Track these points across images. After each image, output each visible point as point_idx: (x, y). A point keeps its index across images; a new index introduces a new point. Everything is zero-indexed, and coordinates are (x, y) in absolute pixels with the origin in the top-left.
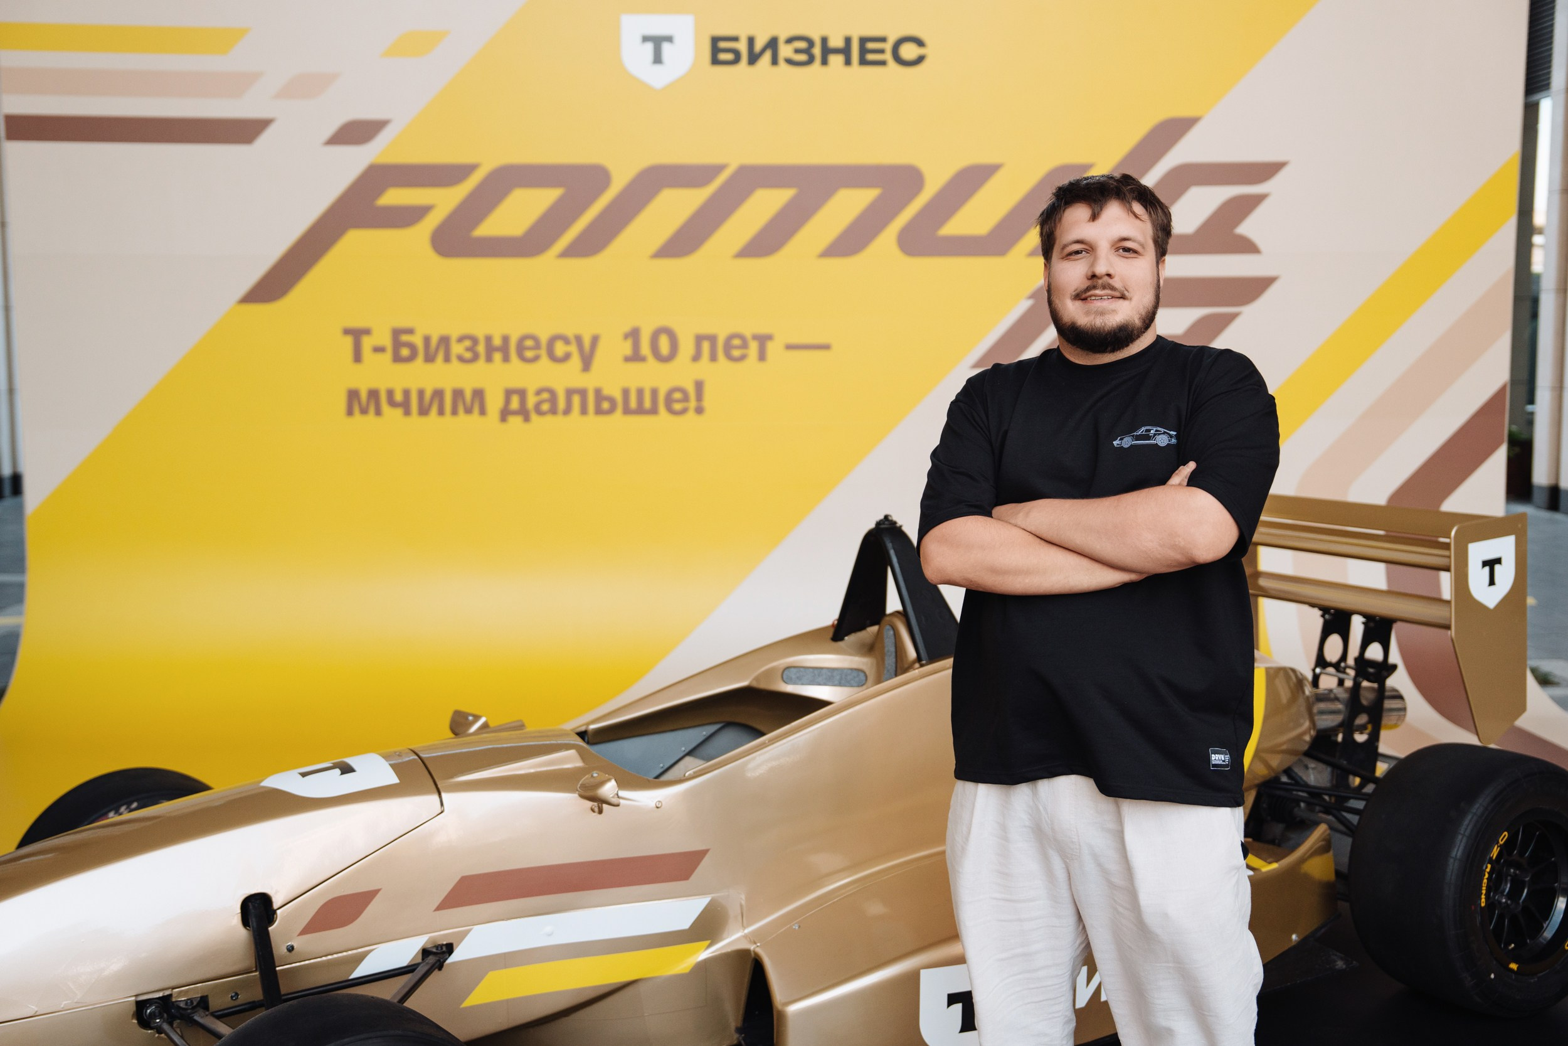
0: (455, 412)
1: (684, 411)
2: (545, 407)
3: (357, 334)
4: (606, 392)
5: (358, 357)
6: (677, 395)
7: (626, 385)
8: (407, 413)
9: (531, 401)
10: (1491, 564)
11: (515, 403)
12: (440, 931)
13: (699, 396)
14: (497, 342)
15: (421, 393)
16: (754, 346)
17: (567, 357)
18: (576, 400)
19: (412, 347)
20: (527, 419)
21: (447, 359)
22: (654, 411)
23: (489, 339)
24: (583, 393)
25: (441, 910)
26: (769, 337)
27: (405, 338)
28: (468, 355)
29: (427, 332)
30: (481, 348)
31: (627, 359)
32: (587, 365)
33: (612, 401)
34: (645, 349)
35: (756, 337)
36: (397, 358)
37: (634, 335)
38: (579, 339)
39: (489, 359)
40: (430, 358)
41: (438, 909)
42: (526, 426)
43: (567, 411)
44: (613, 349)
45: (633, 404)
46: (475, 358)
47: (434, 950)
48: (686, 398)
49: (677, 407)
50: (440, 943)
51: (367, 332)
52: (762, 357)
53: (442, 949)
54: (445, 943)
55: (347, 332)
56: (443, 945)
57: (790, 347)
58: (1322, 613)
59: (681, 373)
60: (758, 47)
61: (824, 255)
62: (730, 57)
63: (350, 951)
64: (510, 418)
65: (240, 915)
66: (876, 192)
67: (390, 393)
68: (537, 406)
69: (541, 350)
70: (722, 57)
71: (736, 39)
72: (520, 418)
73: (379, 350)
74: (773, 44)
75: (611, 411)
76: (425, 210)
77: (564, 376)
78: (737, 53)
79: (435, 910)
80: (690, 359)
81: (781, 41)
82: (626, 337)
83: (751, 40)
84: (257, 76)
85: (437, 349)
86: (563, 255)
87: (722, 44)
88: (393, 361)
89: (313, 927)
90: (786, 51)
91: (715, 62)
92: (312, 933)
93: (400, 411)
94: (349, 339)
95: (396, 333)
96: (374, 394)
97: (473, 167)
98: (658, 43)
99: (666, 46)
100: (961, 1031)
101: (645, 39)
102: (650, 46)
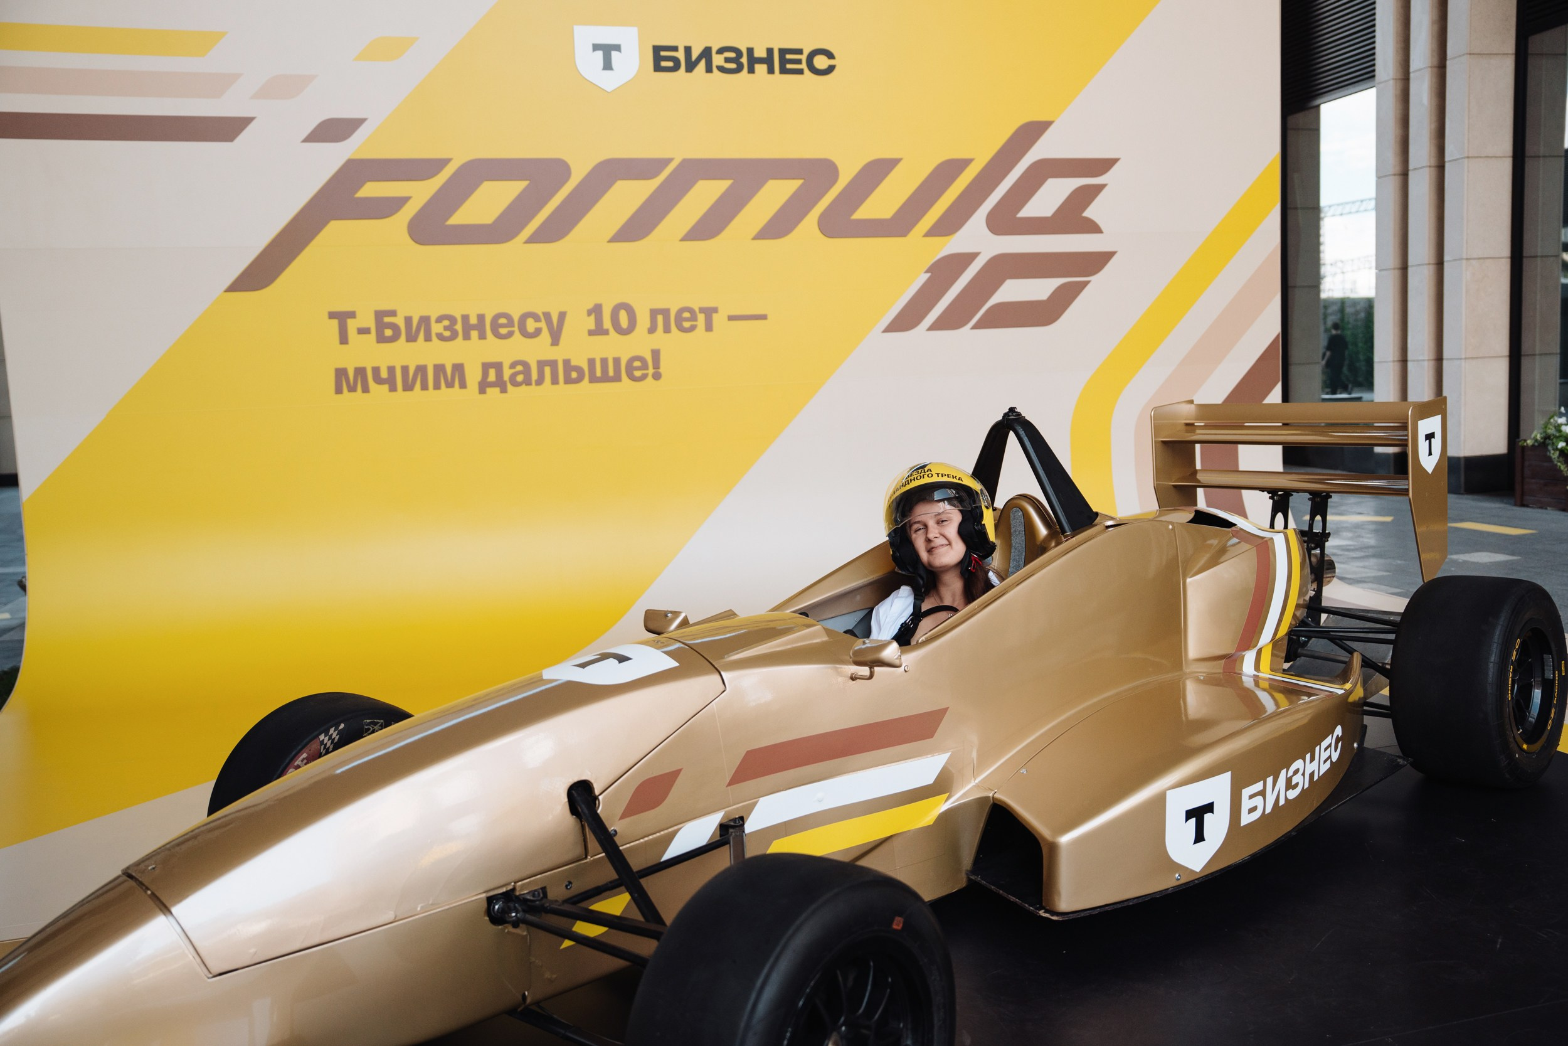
0: (437, 387)
1: (643, 377)
2: (520, 378)
3: (342, 318)
4: (573, 363)
5: (344, 339)
6: (637, 364)
7: (592, 356)
8: (393, 389)
9: (507, 373)
10: (1429, 437)
11: (492, 376)
12: (732, 806)
13: (656, 365)
14: (473, 320)
15: (405, 369)
16: (701, 318)
17: (538, 332)
18: (547, 370)
19: (395, 328)
20: (504, 390)
21: (428, 339)
22: (617, 378)
23: (465, 318)
24: (553, 364)
25: (732, 784)
26: (715, 310)
27: (387, 320)
28: (447, 334)
29: (408, 315)
30: (459, 327)
31: (591, 333)
32: (555, 341)
33: (579, 370)
34: (607, 324)
35: (702, 310)
36: (381, 339)
37: (596, 310)
38: (547, 316)
39: (467, 337)
40: (411, 338)
41: (730, 784)
42: (504, 395)
43: (540, 382)
44: (578, 324)
45: (599, 373)
46: (454, 336)
48: (645, 366)
49: (638, 374)
50: (731, 817)
51: (352, 315)
52: (709, 327)
53: (734, 823)
54: (737, 817)
55: (332, 315)
56: (734, 819)
57: (731, 318)
58: (1270, 495)
59: (639, 343)
60: (694, 56)
61: (757, 237)
62: (670, 64)
63: (662, 831)
64: (489, 390)
65: (567, 804)
66: (800, 182)
67: (376, 371)
68: (513, 378)
69: (513, 326)
70: (664, 64)
71: (675, 49)
72: (498, 390)
73: (363, 331)
74: (707, 53)
75: (579, 380)
76: (401, 202)
77: (536, 350)
78: (676, 61)
79: (727, 786)
80: (646, 331)
81: (714, 51)
82: (589, 313)
83: (688, 50)
84: (235, 77)
85: (417, 330)
86: (529, 241)
87: (663, 53)
88: (379, 341)
89: (631, 810)
90: (718, 60)
91: (658, 68)
92: (630, 816)
93: (386, 387)
94: (335, 322)
95: (380, 315)
96: (360, 372)
97: (446, 162)
98: (607, 51)
99: (614, 54)
100: (1195, 843)
101: (596, 47)
102: (600, 54)
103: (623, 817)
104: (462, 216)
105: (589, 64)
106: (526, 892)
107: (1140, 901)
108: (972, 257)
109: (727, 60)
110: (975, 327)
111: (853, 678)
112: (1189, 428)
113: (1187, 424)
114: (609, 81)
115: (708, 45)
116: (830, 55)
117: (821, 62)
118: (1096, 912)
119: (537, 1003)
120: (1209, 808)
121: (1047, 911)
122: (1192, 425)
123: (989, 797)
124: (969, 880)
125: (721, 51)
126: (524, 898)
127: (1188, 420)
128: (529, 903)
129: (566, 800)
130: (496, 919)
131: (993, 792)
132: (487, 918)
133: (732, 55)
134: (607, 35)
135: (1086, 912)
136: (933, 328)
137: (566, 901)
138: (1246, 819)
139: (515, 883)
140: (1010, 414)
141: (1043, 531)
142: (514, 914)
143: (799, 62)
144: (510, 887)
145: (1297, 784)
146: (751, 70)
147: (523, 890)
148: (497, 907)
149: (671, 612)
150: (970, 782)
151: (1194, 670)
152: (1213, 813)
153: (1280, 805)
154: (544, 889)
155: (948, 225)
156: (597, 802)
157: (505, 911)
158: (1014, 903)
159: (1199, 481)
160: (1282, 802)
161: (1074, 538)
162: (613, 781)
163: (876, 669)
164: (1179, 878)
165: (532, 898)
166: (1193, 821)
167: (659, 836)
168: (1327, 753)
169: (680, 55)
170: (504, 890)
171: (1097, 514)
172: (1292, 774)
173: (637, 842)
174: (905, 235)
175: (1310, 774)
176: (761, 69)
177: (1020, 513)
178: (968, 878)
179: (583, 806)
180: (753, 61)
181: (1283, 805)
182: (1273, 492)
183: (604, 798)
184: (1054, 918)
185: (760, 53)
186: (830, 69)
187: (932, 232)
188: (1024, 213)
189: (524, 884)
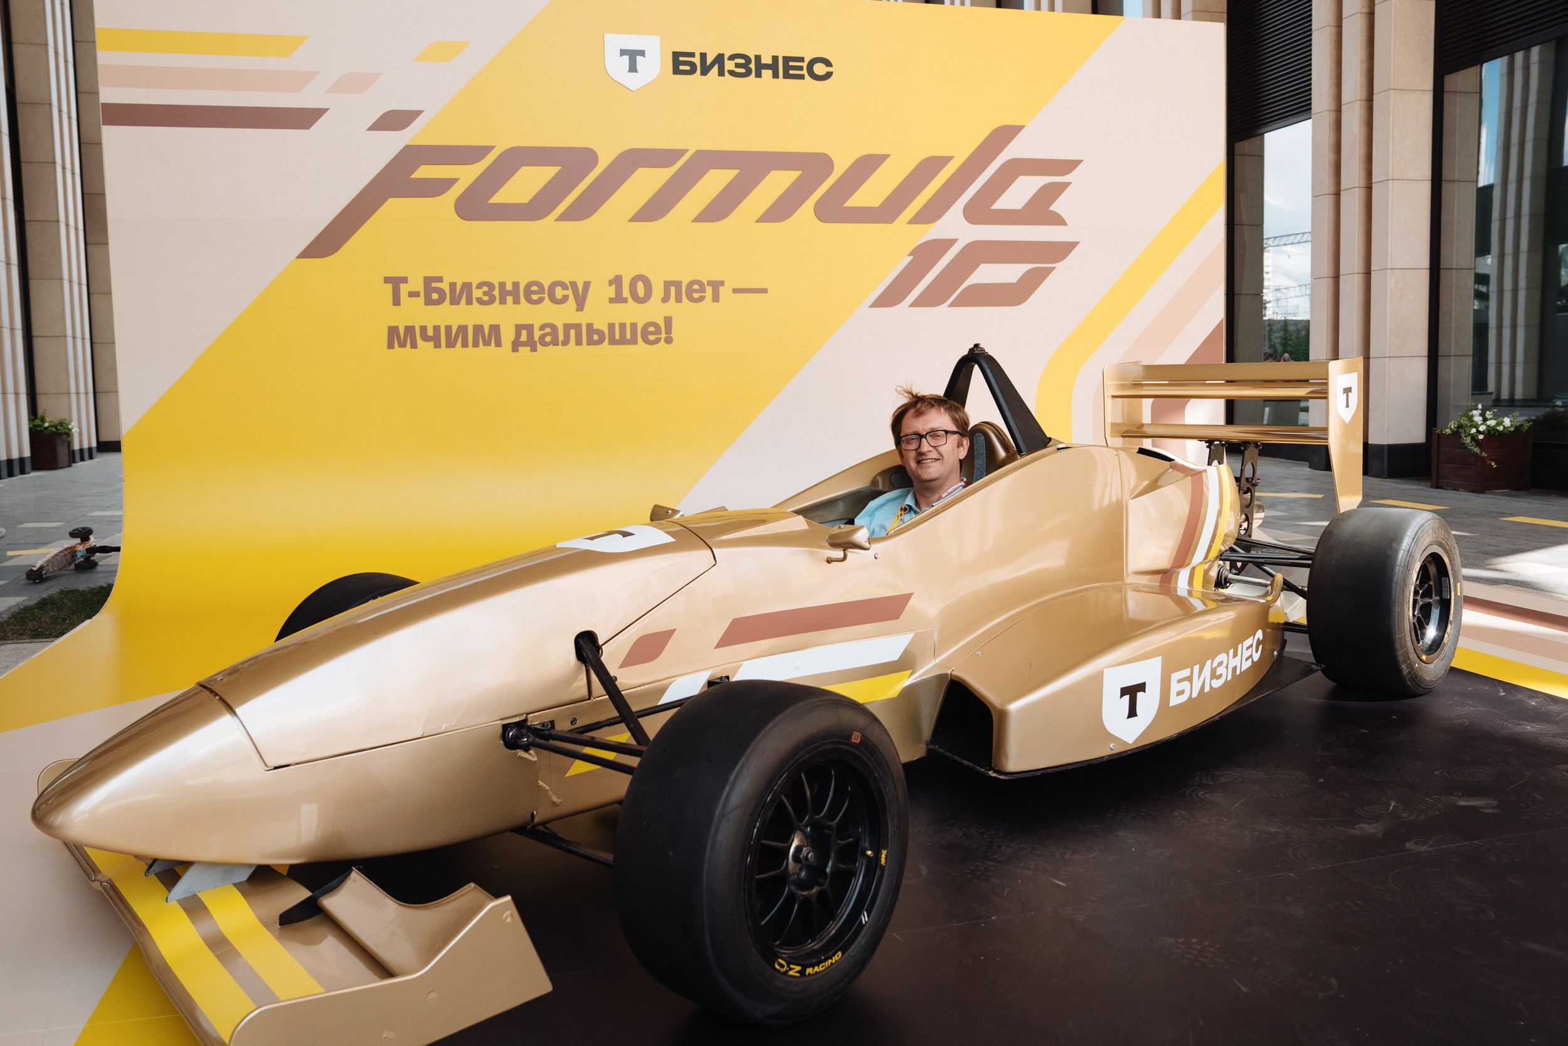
0: (476, 345)
1: (657, 341)
2: (548, 339)
3: (393, 282)
4: (595, 327)
5: (397, 301)
6: (652, 329)
7: (611, 322)
8: (437, 345)
9: (537, 334)
10: (1345, 393)
11: (524, 337)
13: (669, 330)
14: (509, 287)
16: (709, 289)
17: (565, 299)
18: (572, 332)
19: (441, 292)
20: (534, 349)
21: (469, 302)
22: (633, 341)
23: (502, 285)
24: (578, 327)
26: (722, 283)
27: (434, 285)
28: (486, 298)
29: (453, 280)
30: (496, 293)
31: (611, 301)
32: (580, 307)
33: (600, 333)
34: (626, 293)
35: (710, 283)
36: (429, 302)
37: (617, 281)
38: (574, 284)
39: (503, 301)
40: (455, 301)
41: (717, 647)
42: (533, 354)
43: (566, 342)
44: (601, 293)
45: (617, 337)
46: (491, 301)
47: (717, 681)
48: (658, 331)
49: (652, 338)
50: (719, 676)
51: (404, 280)
52: (716, 299)
53: (721, 681)
56: (722, 677)
57: (735, 291)
58: (1207, 444)
59: (653, 311)
60: (709, 61)
61: (760, 220)
62: (688, 68)
63: (659, 681)
64: (520, 348)
65: (574, 650)
66: (799, 173)
67: (423, 329)
68: (542, 338)
69: (544, 294)
70: (682, 67)
71: (692, 55)
72: (528, 348)
73: (413, 294)
74: (720, 59)
75: (600, 342)
76: (451, 182)
77: (563, 314)
78: (693, 66)
79: (714, 649)
80: (661, 299)
81: (726, 57)
82: (611, 283)
83: (703, 56)
84: (314, 74)
85: (461, 294)
86: (561, 219)
87: (681, 59)
88: (426, 304)
89: (630, 660)
90: (729, 65)
91: (676, 71)
92: (629, 665)
93: (432, 343)
94: (390, 286)
95: (428, 281)
96: (410, 330)
97: (489, 149)
98: (633, 56)
99: (639, 58)
100: (1127, 717)
101: (623, 52)
102: (626, 58)
103: (625, 664)
105: (617, 66)
106: (537, 722)
107: (1078, 766)
108: (950, 243)
109: (737, 65)
110: (951, 305)
111: (829, 561)
112: (1137, 386)
113: (1136, 384)
114: (633, 82)
115: (721, 52)
116: (828, 63)
117: (820, 69)
118: (1039, 773)
119: (544, 824)
120: (1142, 687)
121: (995, 771)
122: (1140, 384)
123: (948, 674)
124: (929, 751)
125: (732, 57)
126: (534, 728)
127: (1134, 377)
128: (539, 732)
129: (574, 646)
130: (510, 743)
131: (951, 670)
132: (502, 742)
133: (742, 61)
134: (633, 42)
136: (912, 305)
137: (571, 731)
138: (1175, 700)
139: (527, 714)
140: (975, 349)
141: (1002, 453)
142: (525, 739)
143: (801, 68)
144: (522, 718)
145: (1221, 676)
146: (758, 75)
147: (534, 721)
148: (511, 734)
149: (672, 510)
150: (931, 661)
151: (1133, 581)
152: (1145, 692)
154: (552, 722)
155: (931, 213)
156: (600, 651)
157: (517, 737)
158: (967, 767)
159: (1144, 432)
160: (1206, 688)
161: (1029, 456)
162: (615, 634)
163: (849, 552)
164: (1113, 747)
165: (541, 728)
166: (1127, 698)
168: (1249, 652)
169: (697, 60)
170: (518, 719)
171: (1050, 439)
172: (1216, 665)
173: (635, 689)
174: (890, 222)
175: (1233, 669)
176: (767, 74)
177: (983, 438)
178: (928, 748)
179: (588, 652)
180: (760, 67)
181: (1206, 693)
182: (1210, 442)
183: (606, 648)
184: (1002, 777)
185: (767, 60)
186: (828, 75)
187: (915, 220)
188: (997, 206)
189: (535, 716)
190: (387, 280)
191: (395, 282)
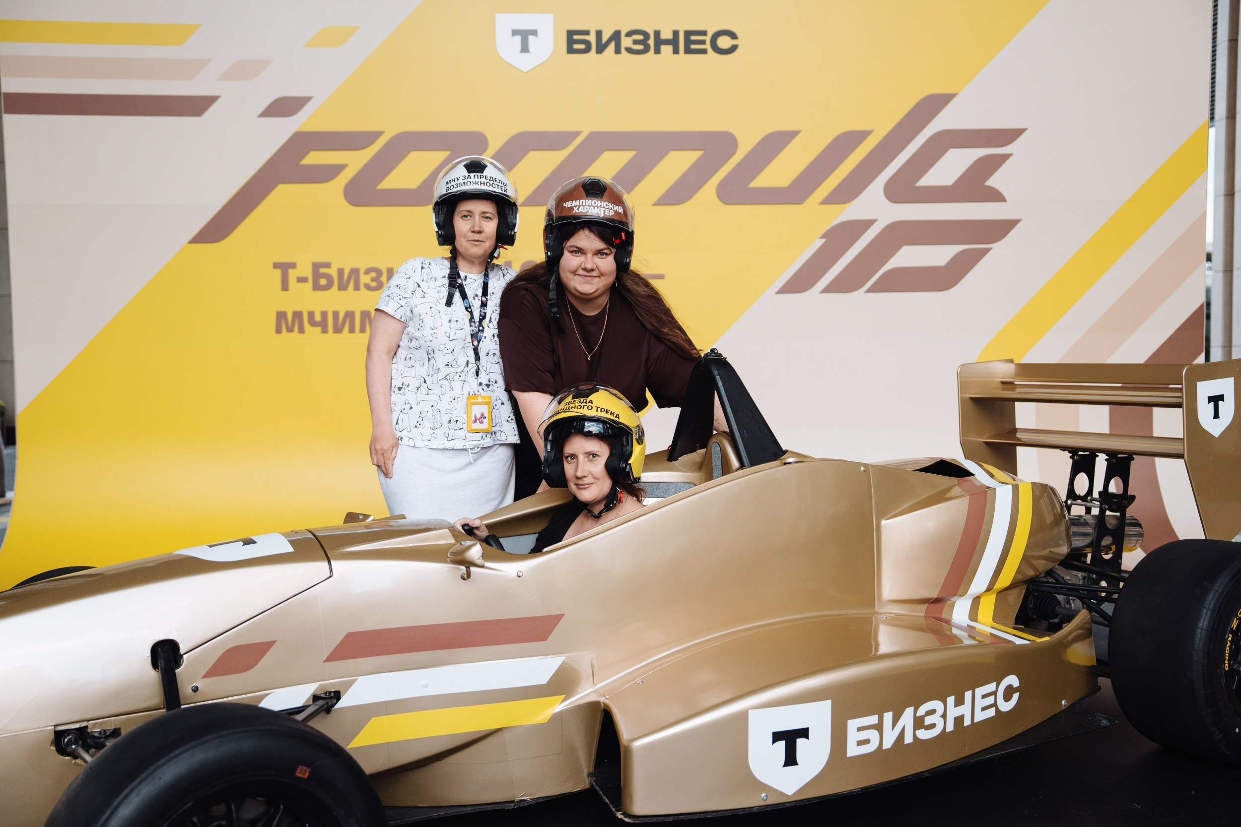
0: (363, 330)
5: (285, 286)
8: (325, 330)
10: (1216, 400)
12: (329, 680)
15: (336, 314)
19: (329, 278)
21: (357, 288)
25: (330, 661)
27: (323, 270)
28: (374, 284)
29: (340, 266)
30: (384, 278)
36: (315, 287)
40: (343, 287)
41: (327, 660)
47: (324, 696)
50: (330, 690)
51: (293, 266)
53: (330, 694)
54: (333, 690)
56: (331, 692)
58: (1071, 455)
60: (605, 38)
61: (657, 204)
62: (582, 46)
63: (248, 693)
65: (150, 658)
66: (699, 153)
67: (311, 314)
70: (576, 46)
71: (587, 33)
73: (302, 280)
74: (616, 36)
76: (340, 168)
78: (588, 44)
79: (324, 662)
81: (623, 34)
83: (599, 34)
84: (207, 62)
85: (347, 280)
87: (576, 37)
88: (314, 290)
89: (216, 670)
90: (626, 42)
91: (571, 50)
92: (214, 676)
93: (319, 329)
94: (278, 272)
95: (316, 266)
96: (298, 315)
97: (378, 135)
98: (525, 36)
99: (531, 38)
100: (785, 766)
101: (515, 33)
102: (518, 38)
103: (207, 676)
104: (391, 182)
105: (509, 47)
106: (98, 730)
107: (719, 815)
108: (869, 223)
109: (635, 42)
110: (869, 291)
111: (462, 578)
112: (1006, 386)
113: (1003, 383)
114: (524, 63)
115: (618, 29)
116: (733, 36)
117: (724, 42)
118: (671, 819)
120: (804, 733)
121: (626, 815)
122: (1012, 383)
123: (598, 703)
124: (592, 786)
125: (629, 34)
126: (92, 735)
127: (1009, 379)
128: (96, 740)
129: (150, 654)
130: (62, 750)
131: (606, 698)
132: (53, 748)
133: (640, 37)
134: (525, 22)
135: (658, 818)
136: (825, 291)
138: (853, 750)
139: (89, 720)
140: (712, 353)
142: (74, 746)
143: (703, 42)
144: (84, 724)
145: (933, 726)
146: (657, 51)
147: (95, 729)
148: (66, 740)
150: (591, 686)
151: (888, 611)
152: (807, 737)
153: (906, 743)
154: (115, 730)
155: (846, 193)
156: (182, 660)
157: (70, 743)
158: (607, 803)
159: (1018, 439)
160: (908, 739)
162: (201, 643)
163: (472, 569)
164: (765, 798)
165: (97, 736)
166: (782, 743)
167: (244, 698)
168: (990, 700)
169: (592, 38)
170: (77, 726)
171: (786, 452)
172: (924, 714)
173: (220, 700)
174: (800, 202)
175: (956, 719)
176: (667, 49)
177: (719, 448)
178: (589, 780)
180: (660, 42)
181: (908, 744)
182: (1073, 451)
183: (186, 658)
184: (627, 820)
185: (666, 35)
186: (734, 48)
187: (829, 200)
188: (922, 182)
189: (96, 723)
190: (276, 265)
191: (284, 268)
